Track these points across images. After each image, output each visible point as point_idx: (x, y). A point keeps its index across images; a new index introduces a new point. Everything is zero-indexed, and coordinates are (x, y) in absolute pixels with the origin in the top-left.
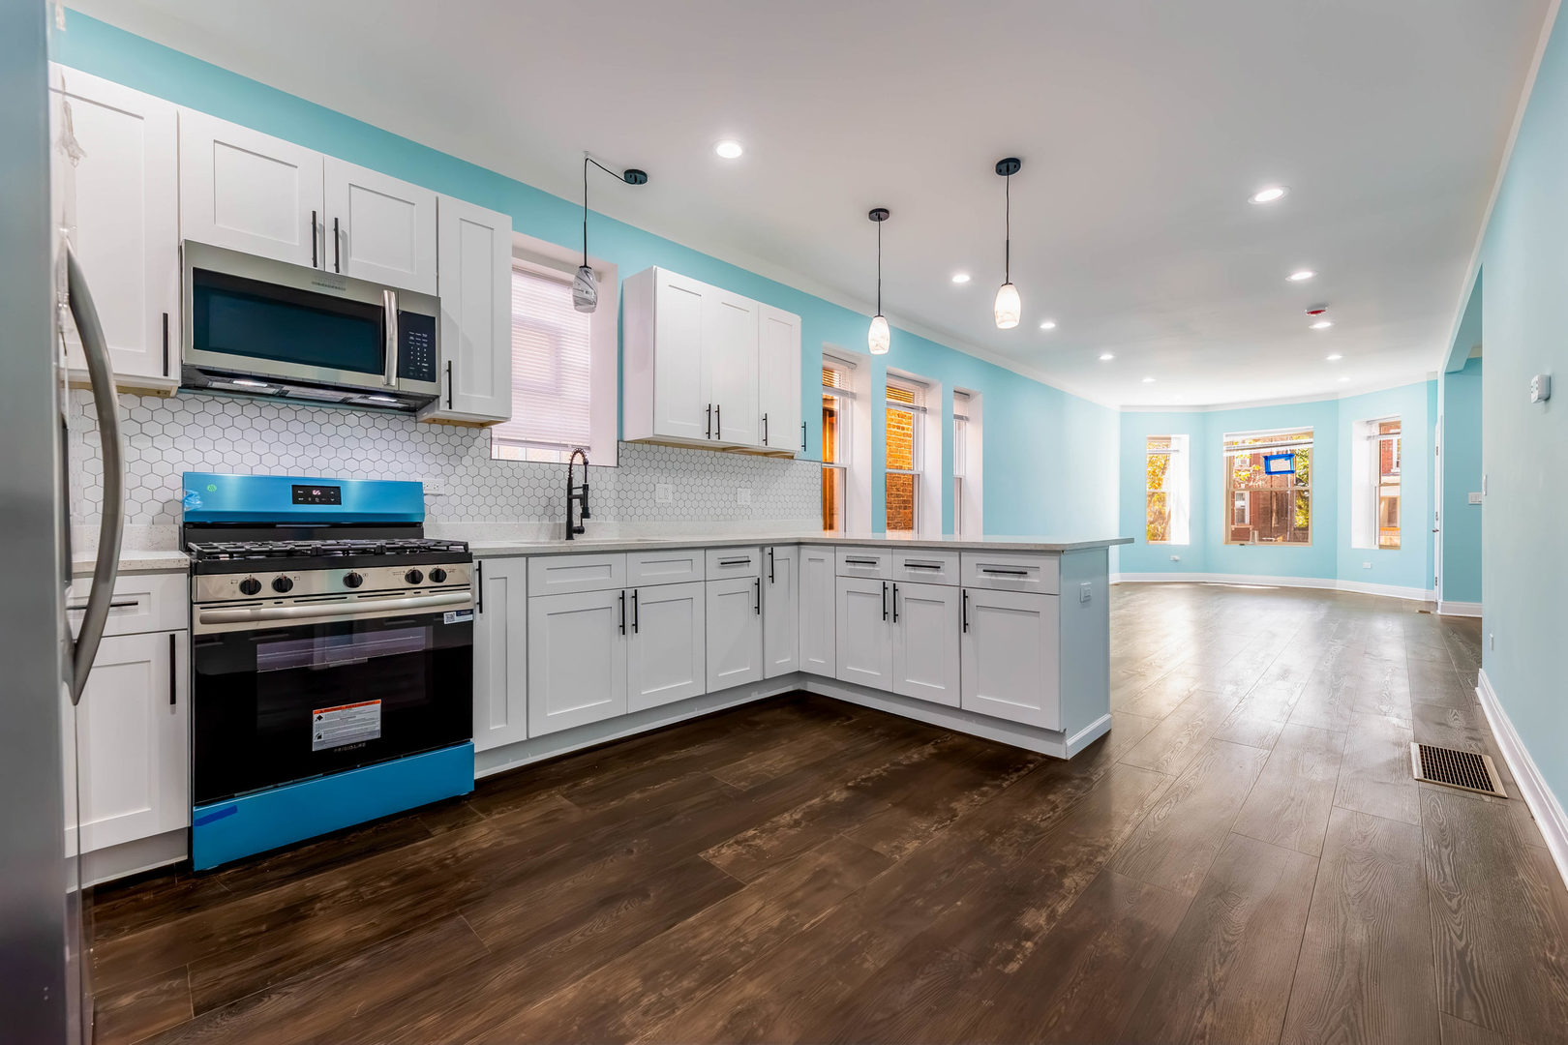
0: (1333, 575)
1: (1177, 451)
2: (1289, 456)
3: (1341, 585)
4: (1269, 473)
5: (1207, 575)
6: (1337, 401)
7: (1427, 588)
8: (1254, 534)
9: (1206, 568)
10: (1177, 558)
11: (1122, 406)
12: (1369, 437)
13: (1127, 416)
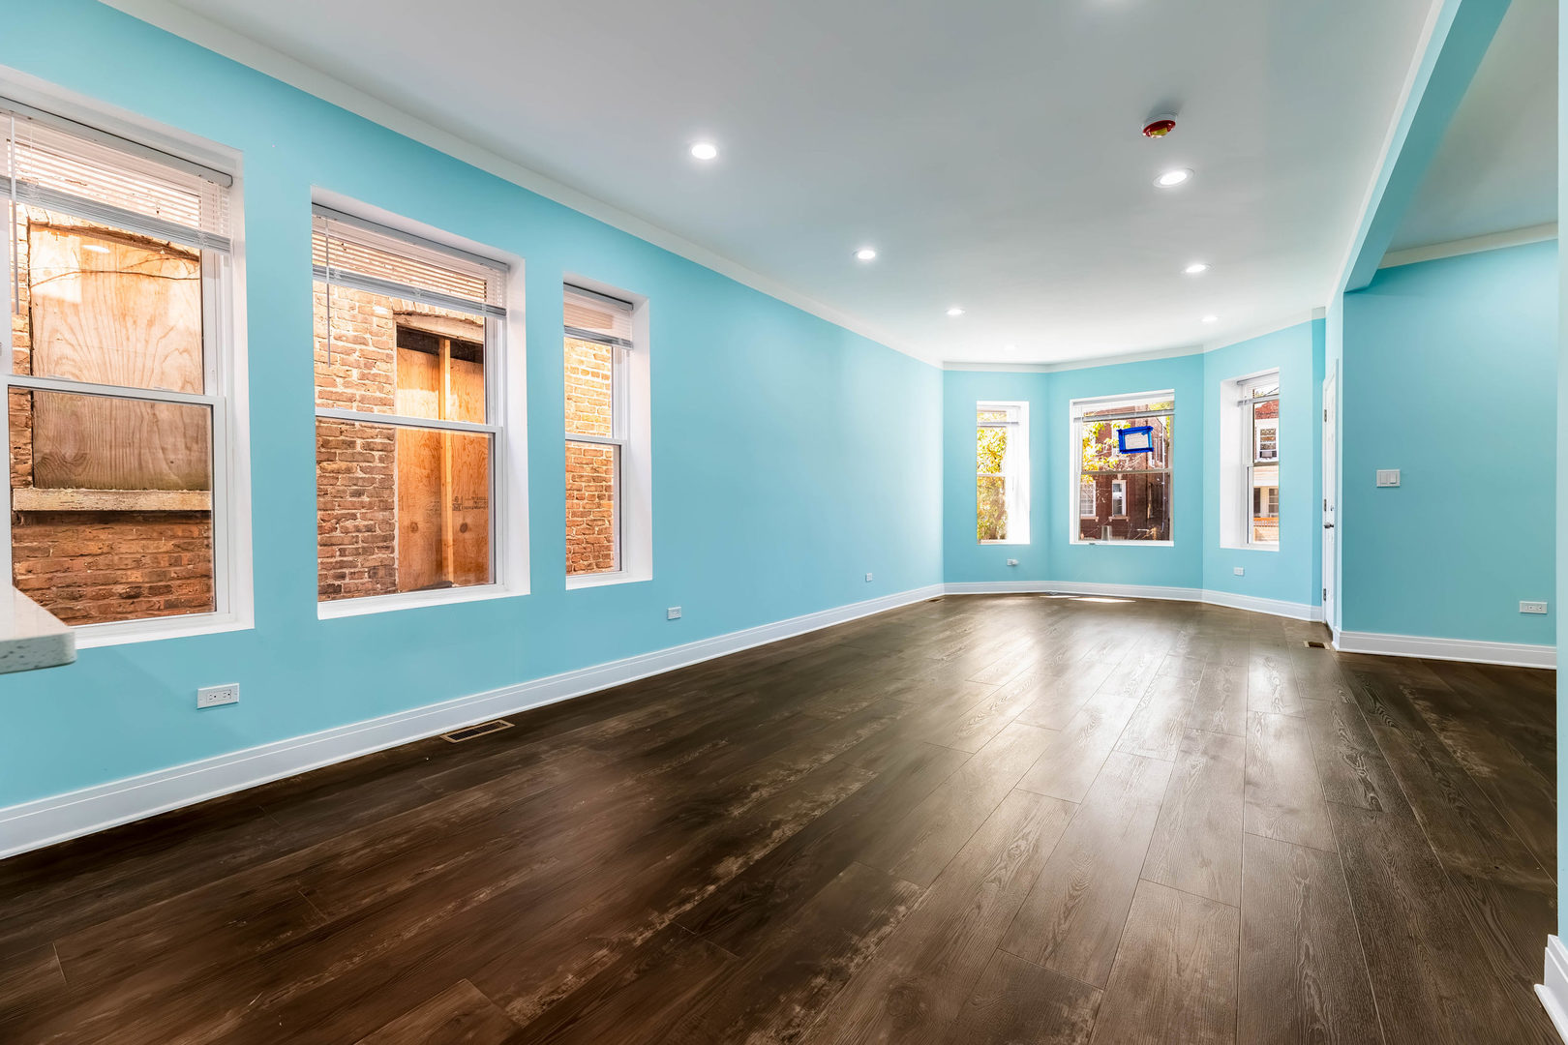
0: (1198, 583)
1: (1017, 423)
2: (1147, 429)
3: (1208, 596)
4: (1123, 451)
5: (1055, 583)
6: (1202, 356)
7: (1313, 604)
8: (1106, 529)
9: (1051, 575)
10: (1015, 561)
11: (945, 363)
12: (1240, 403)
13: (953, 376)
